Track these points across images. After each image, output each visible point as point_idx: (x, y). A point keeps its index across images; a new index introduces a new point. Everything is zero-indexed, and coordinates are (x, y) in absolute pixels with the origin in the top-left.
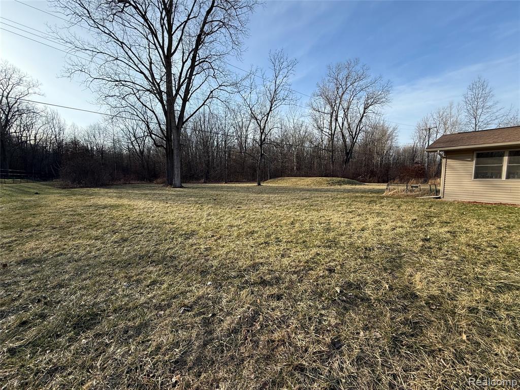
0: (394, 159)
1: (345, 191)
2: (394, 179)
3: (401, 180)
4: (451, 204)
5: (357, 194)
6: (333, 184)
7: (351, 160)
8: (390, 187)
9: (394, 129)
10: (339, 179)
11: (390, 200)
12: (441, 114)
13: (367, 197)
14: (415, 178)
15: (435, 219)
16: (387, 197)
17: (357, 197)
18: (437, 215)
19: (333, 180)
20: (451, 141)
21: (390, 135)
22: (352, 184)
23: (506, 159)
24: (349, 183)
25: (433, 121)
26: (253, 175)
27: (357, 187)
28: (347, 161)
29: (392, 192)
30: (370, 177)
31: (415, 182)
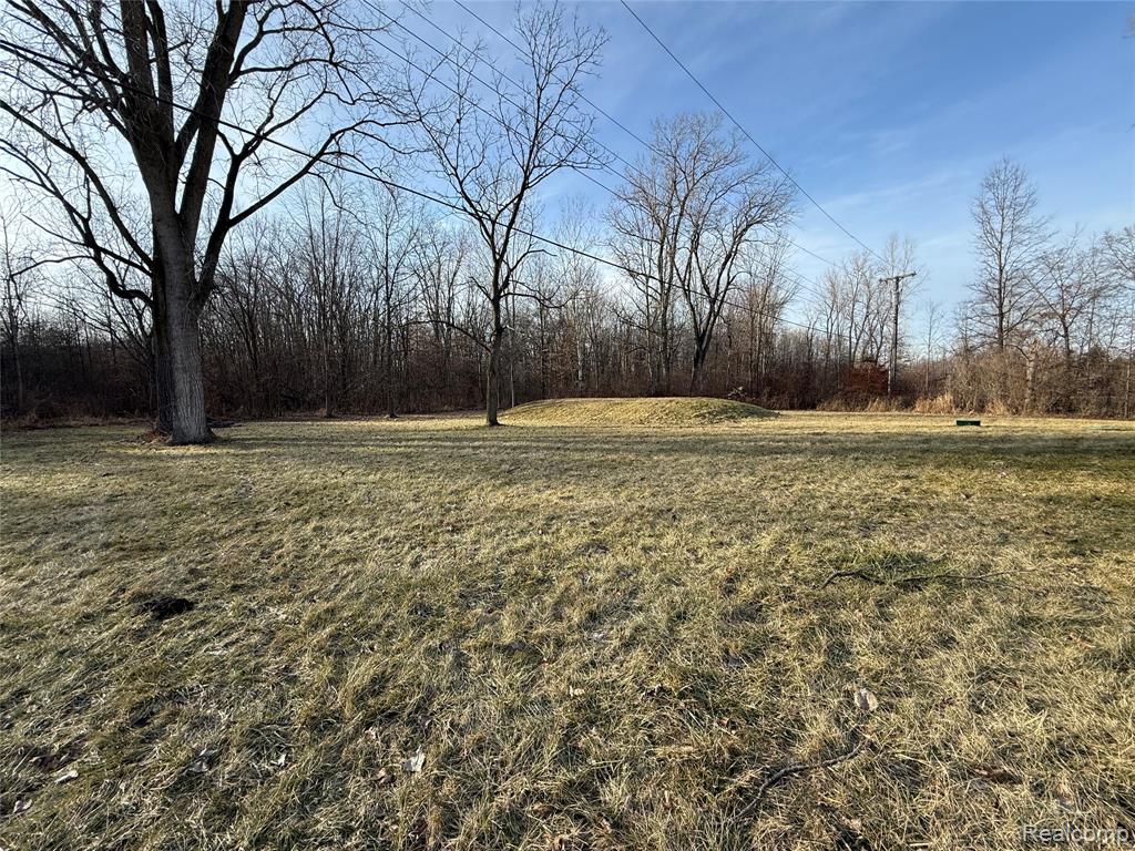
2: (829, 400)
6: (715, 416)
26: (470, 394)
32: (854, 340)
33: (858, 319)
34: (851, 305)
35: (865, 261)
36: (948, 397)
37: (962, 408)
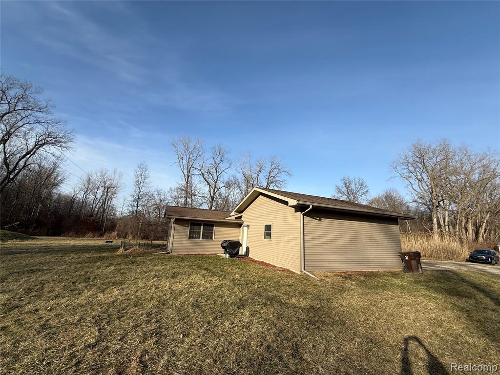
14: (92, 231)
23: (202, 227)
31: (91, 235)
32: (94, 205)
33: (98, 196)
34: (96, 190)
35: (105, 174)
36: (116, 233)
37: (119, 237)
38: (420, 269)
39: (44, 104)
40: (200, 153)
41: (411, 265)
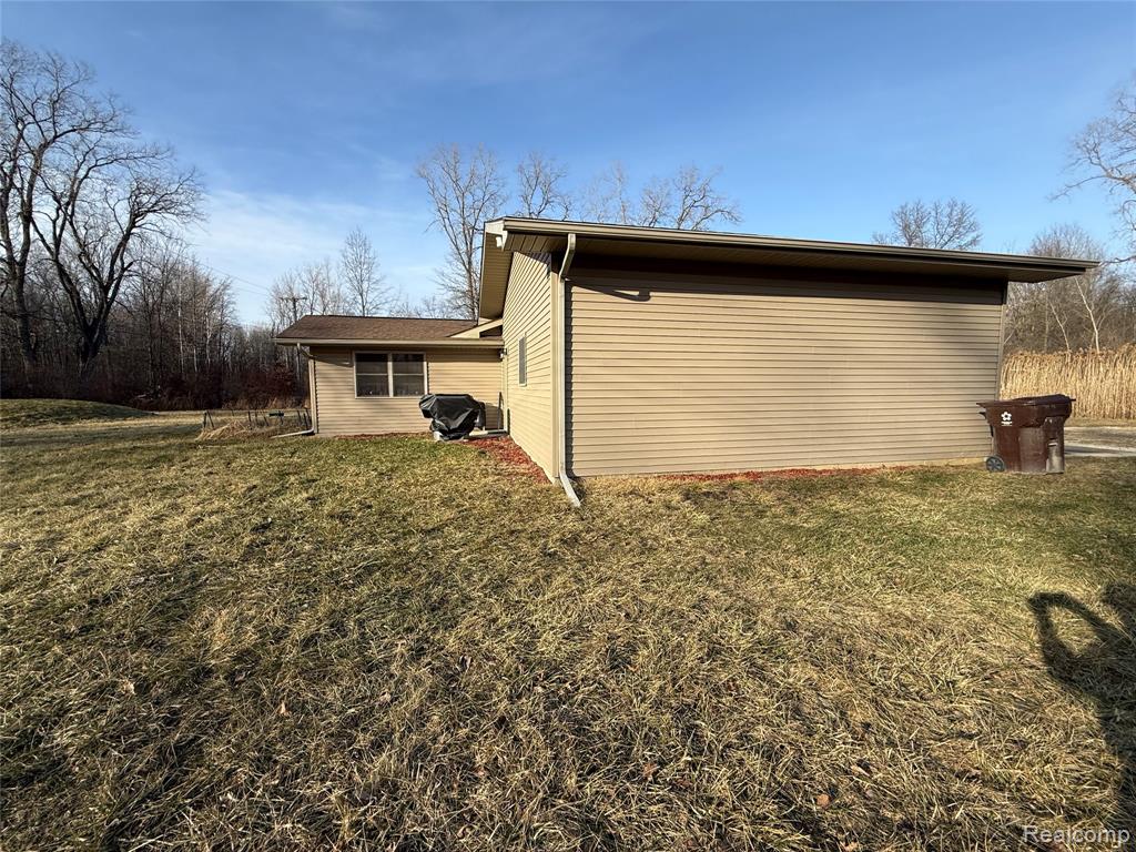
0: (233, 353)
1: (81, 438)
2: (235, 400)
3: (250, 401)
4: (329, 442)
5: (119, 445)
6: (35, 418)
7: (103, 348)
8: (213, 418)
9: (226, 287)
10: (62, 402)
11: (211, 450)
12: (314, 274)
13: (149, 448)
14: (280, 395)
15: (292, 479)
16: (205, 443)
17: (116, 452)
18: (299, 469)
19: (34, 408)
20: (319, 329)
21: (215, 298)
22: (112, 416)
23: (390, 364)
24: (98, 414)
25: (301, 286)
27: (131, 423)
28: (89, 350)
29: (218, 431)
30: (171, 396)
31: (280, 403)
38: (1056, 460)
39: (105, 109)
40: (492, 188)
41: (1017, 445)
